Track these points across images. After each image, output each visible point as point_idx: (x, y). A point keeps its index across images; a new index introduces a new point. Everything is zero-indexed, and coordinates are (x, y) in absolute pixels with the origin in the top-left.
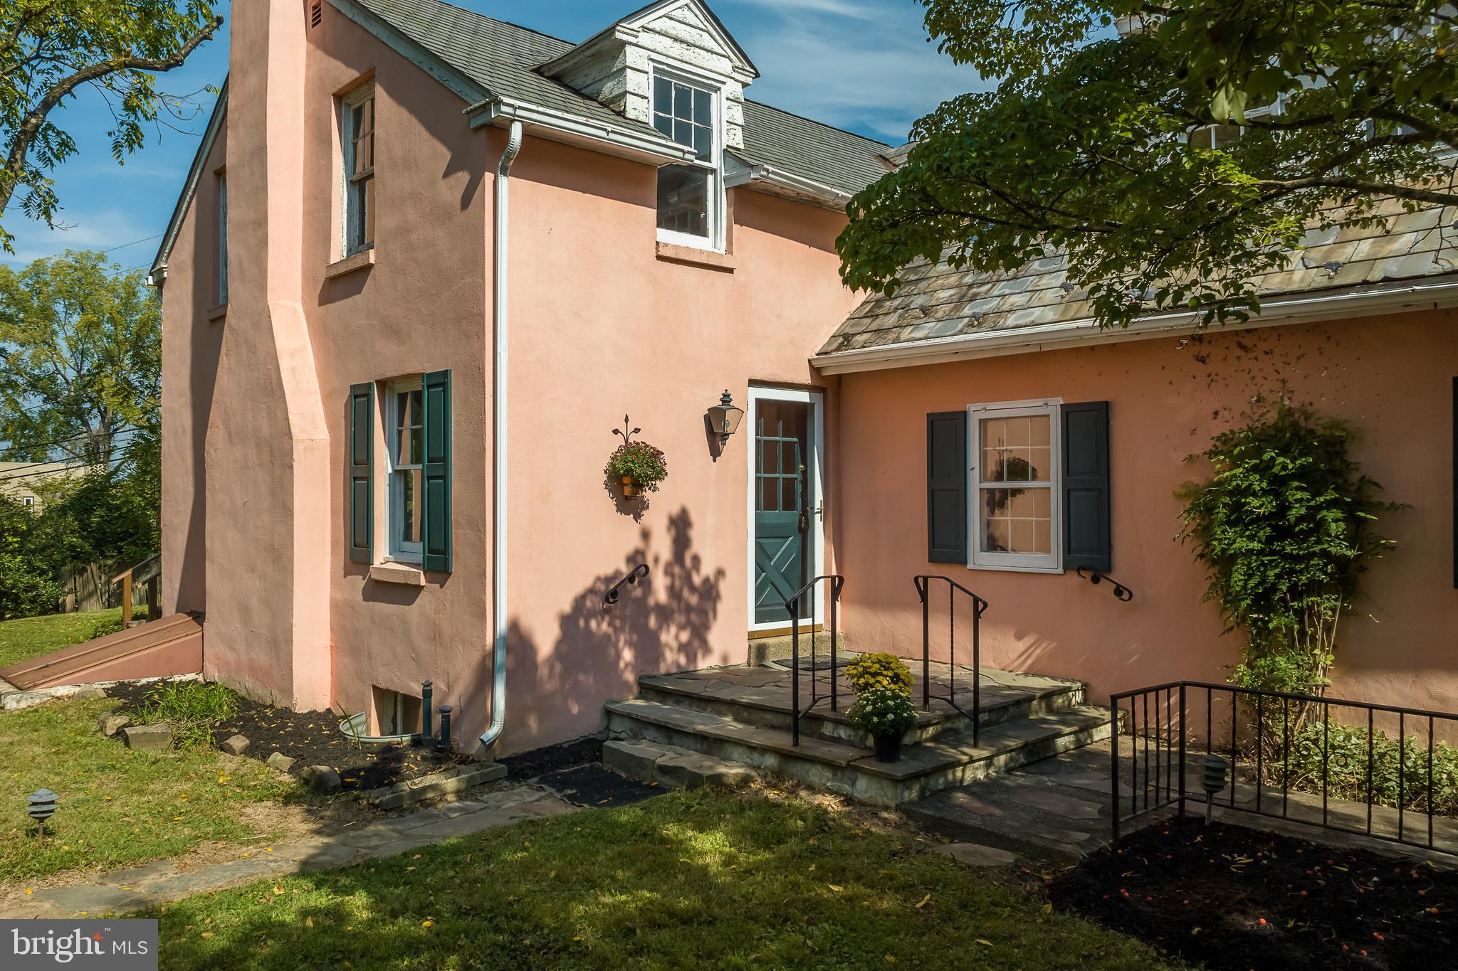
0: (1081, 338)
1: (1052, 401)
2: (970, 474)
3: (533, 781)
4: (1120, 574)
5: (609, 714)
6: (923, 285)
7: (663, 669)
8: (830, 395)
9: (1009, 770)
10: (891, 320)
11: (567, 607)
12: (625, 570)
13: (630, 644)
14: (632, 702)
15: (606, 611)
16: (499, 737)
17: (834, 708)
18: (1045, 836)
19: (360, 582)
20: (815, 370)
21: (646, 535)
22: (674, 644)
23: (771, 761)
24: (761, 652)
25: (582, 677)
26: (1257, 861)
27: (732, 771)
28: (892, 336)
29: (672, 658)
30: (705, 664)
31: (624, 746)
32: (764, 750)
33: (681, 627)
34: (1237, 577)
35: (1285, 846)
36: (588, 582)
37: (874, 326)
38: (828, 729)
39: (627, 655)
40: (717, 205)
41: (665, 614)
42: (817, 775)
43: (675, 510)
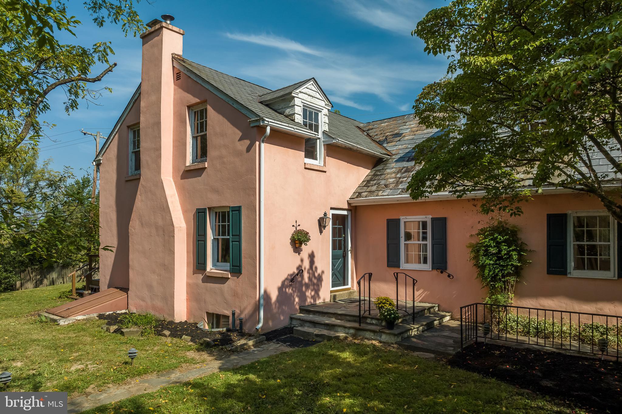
0: (439, 198)
1: (428, 216)
2: (401, 239)
3: (274, 341)
4: (449, 271)
5: (291, 319)
6: (383, 176)
7: (307, 304)
8: (353, 211)
9: (423, 331)
10: (374, 188)
11: (280, 284)
12: (296, 272)
13: (297, 296)
14: (298, 315)
15: (291, 285)
16: (262, 328)
17: (370, 314)
18: (441, 349)
19: (201, 277)
20: (349, 204)
21: (302, 260)
22: (310, 296)
23: (352, 331)
24: (335, 297)
25: (284, 307)
26: (502, 352)
27: (342, 335)
28: (375, 194)
29: (309, 301)
30: (319, 302)
31: (299, 328)
32: (350, 328)
33: (312, 290)
34: (486, 271)
35: (508, 348)
36: (286, 276)
37: (368, 190)
38: (369, 321)
39: (297, 300)
40: (320, 150)
41: (307, 286)
42: (368, 334)
43: (310, 252)
